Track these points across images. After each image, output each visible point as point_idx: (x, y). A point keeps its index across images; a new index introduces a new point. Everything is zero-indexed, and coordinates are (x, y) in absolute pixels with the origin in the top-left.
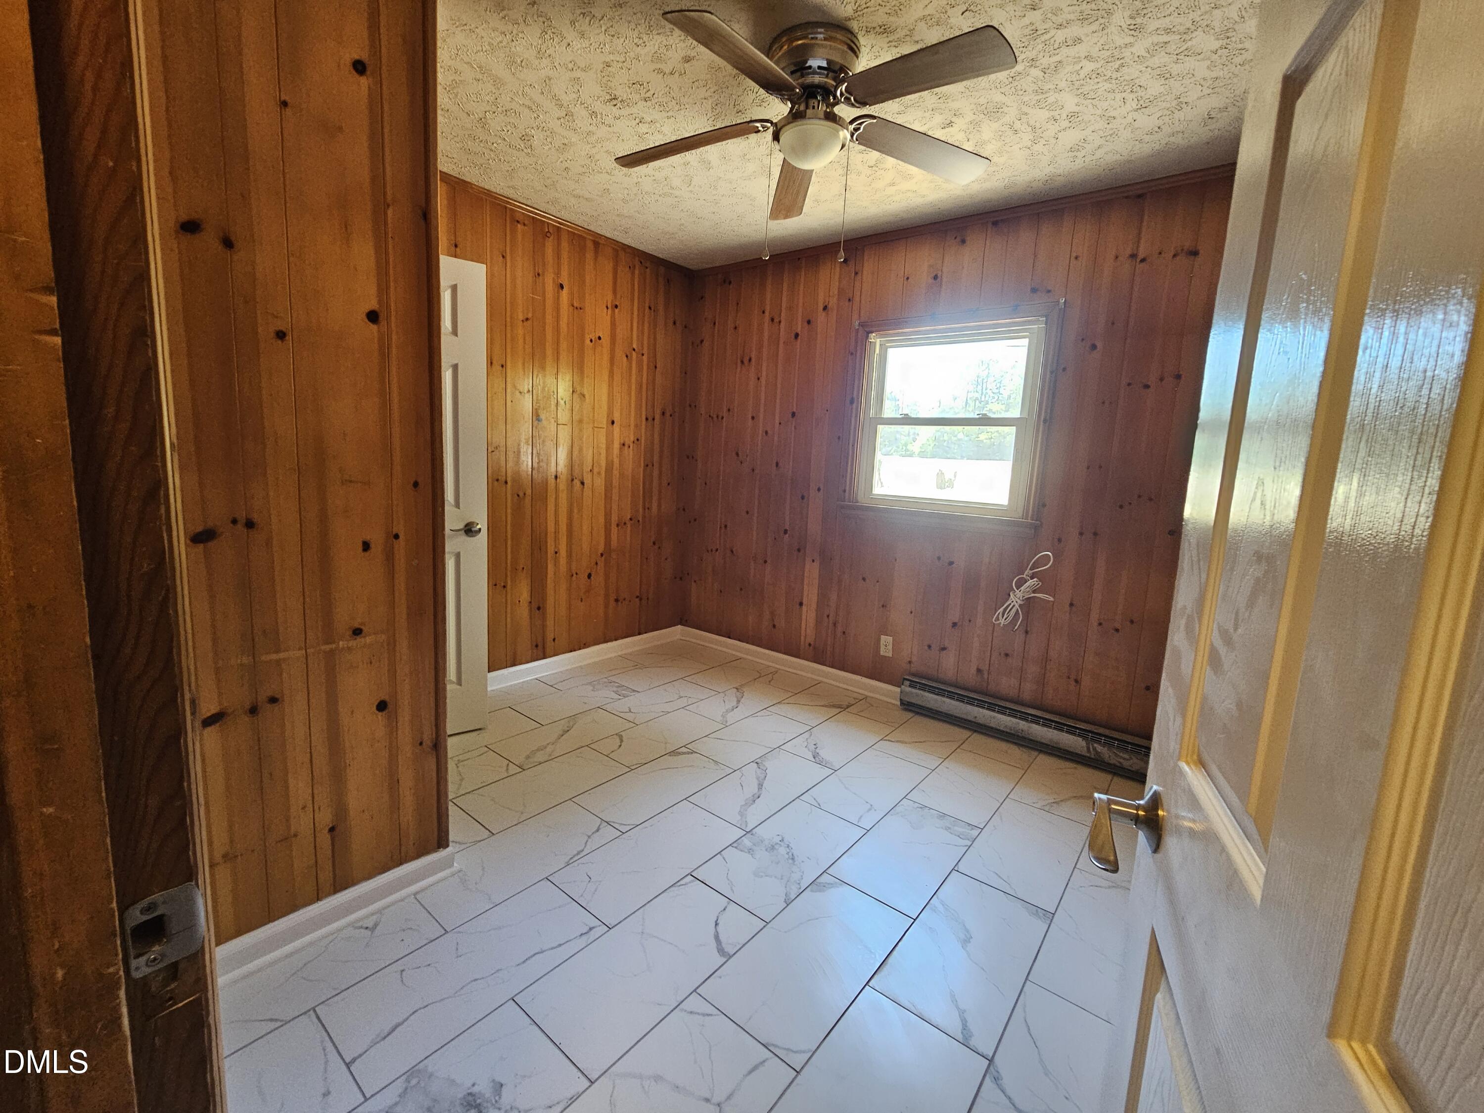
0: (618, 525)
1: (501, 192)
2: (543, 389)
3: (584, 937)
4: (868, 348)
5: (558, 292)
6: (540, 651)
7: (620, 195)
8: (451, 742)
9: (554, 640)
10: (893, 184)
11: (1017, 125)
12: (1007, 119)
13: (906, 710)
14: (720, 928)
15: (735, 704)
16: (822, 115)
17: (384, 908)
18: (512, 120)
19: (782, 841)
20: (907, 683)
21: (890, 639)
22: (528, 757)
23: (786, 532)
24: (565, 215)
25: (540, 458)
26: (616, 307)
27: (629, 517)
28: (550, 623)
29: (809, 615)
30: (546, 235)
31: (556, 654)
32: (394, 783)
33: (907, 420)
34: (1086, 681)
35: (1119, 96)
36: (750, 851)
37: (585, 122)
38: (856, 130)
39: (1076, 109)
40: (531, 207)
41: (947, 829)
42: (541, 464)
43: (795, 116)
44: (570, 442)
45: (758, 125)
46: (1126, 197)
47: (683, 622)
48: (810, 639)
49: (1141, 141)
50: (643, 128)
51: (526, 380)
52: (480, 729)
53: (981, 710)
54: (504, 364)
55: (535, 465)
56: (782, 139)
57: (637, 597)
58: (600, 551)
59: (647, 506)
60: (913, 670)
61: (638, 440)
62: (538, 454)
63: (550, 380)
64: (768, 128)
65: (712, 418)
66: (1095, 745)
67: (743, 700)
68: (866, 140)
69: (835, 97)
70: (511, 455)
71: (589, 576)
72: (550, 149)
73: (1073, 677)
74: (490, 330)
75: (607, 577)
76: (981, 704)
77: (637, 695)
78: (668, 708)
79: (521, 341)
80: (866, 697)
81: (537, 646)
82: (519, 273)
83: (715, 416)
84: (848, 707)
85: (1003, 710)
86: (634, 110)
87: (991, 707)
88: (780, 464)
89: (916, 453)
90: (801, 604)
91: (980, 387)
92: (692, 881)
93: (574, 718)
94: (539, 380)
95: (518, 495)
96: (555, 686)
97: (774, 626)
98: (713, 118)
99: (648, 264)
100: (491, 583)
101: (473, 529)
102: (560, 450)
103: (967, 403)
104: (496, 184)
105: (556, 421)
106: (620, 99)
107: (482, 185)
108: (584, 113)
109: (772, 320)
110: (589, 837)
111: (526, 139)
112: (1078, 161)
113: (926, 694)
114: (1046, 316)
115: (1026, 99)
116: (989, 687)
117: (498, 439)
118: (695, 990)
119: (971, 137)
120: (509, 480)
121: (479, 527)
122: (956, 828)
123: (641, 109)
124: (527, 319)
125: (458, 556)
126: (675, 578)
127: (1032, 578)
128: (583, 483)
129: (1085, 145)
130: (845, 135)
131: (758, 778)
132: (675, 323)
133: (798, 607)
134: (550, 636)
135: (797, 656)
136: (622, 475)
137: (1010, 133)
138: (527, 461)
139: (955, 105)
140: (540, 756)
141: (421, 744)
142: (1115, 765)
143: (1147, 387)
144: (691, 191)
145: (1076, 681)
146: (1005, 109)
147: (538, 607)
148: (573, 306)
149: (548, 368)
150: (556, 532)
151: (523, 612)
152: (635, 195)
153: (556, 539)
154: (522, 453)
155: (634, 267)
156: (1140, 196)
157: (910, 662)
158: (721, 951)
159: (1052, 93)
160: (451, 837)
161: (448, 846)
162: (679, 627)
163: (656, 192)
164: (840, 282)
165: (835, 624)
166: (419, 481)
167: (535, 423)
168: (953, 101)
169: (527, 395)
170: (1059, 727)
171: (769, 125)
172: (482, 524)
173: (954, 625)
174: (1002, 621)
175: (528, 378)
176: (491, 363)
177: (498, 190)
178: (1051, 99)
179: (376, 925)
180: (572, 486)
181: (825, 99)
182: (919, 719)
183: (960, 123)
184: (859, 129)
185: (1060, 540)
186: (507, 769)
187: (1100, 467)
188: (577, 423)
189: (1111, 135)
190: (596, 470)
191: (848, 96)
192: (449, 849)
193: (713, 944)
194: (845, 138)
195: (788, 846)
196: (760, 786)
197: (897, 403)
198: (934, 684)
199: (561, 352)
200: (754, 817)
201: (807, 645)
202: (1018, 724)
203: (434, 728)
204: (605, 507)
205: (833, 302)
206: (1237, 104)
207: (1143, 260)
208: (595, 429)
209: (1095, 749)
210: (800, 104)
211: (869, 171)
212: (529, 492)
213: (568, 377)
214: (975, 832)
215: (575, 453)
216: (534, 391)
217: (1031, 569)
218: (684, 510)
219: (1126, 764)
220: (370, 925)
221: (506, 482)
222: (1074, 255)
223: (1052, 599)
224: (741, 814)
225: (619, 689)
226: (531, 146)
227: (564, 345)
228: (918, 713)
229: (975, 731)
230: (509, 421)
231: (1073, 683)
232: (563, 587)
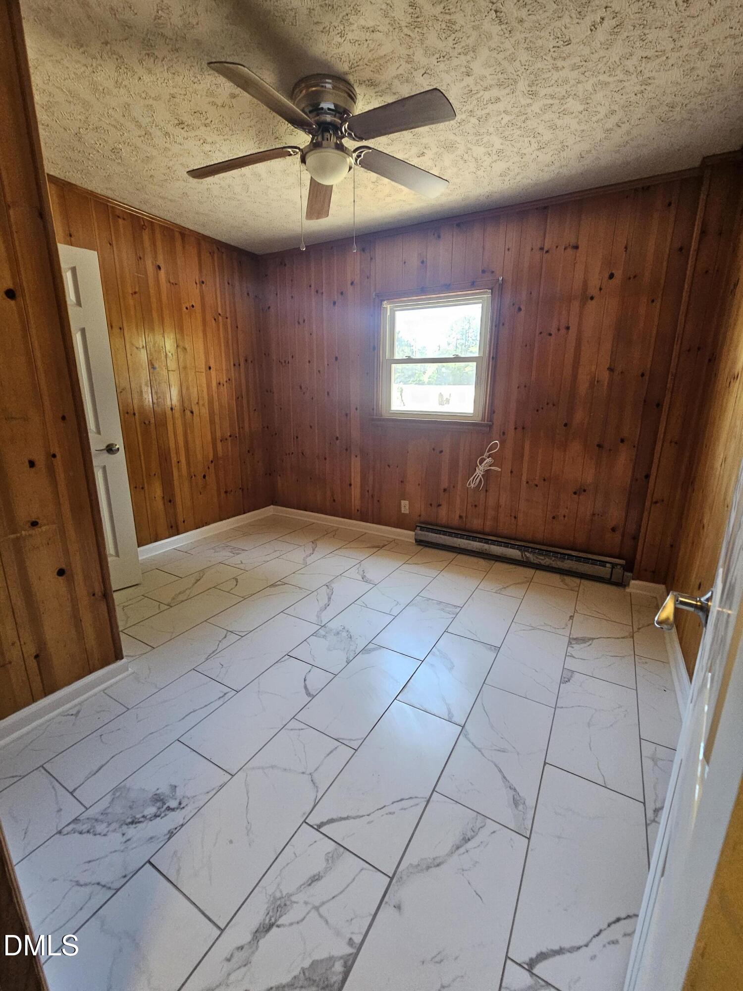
0: (221, 441)
1: (102, 193)
2: (154, 347)
3: (222, 699)
4: (382, 311)
5: (157, 272)
6: (175, 530)
7: (196, 198)
8: (115, 595)
9: (184, 522)
10: (389, 195)
11: (466, 157)
12: (459, 152)
13: (418, 545)
14: (307, 682)
15: (311, 552)
16: (333, 145)
17: (82, 702)
18: (103, 136)
19: (344, 628)
20: (418, 528)
21: (407, 502)
22: (173, 599)
23: (337, 438)
24: (155, 212)
25: (158, 395)
26: (203, 282)
27: (229, 434)
28: (179, 509)
29: (356, 492)
30: (143, 228)
31: (186, 531)
32: (77, 621)
33: (409, 360)
34: (521, 516)
35: (526, 140)
36: (324, 637)
37: (161, 140)
38: (359, 156)
39: (501, 147)
40: (127, 205)
41: (442, 610)
42: (159, 400)
43: (315, 146)
44: (179, 383)
45: (290, 150)
46: (537, 209)
47: (274, 502)
48: (358, 507)
49: (542, 171)
50: (207, 147)
51: (140, 338)
52: (137, 585)
53: (462, 540)
54: (121, 326)
55: (155, 401)
56: (308, 161)
57: (240, 488)
58: (211, 459)
59: (241, 426)
60: (422, 519)
61: (229, 380)
62: (156, 393)
63: (159, 338)
64: (297, 153)
65: (282, 363)
66: (526, 553)
67: (316, 549)
68: (367, 164)
69: (342, 133)
70: (135, 396)
71: (204, 477)
72: (136, 160)
73: (513, 515)
74: (107, 302)
75: (217, 476)
76: (462, 537)
77: (246, 553)
78: (268, 558)
79: (132, 309)
80: (395, 540)
81: (172, 527)
82: (124, 256)
83: (283, 362)
84: (383, 546)
85: (474, 539)
86: (198, 133)
87: (468, 538)
88: (330, 394)
89: (426, 383)
90: (350, 485)
91: (464, 336)
92: (288, 659)
93: (203, 571)
94: (150, 338)
95: (145, 423)
96: (188, 552)
97: (334, 500)
98: (258, 142)
99: (223, 250)
100: (132, 487)
101: (113, 449)
102: (173, 389)
103: (456, 347)
104: (96, 185)
105: (167, 368)
106: (186, 124)
107: (85, 186)
108: (159, 133)
109: (317, 292)
110: (220, 642)
111: (116, 151)
112: (506, 183)
113: (430, 534)
114: (492, 289)
115: (469, 138)
116: (467, 527)
117: (124, 383)
118: (293, 718)
119: (437, 163)
120: (136, 412)
121: (117, 447)
122: (447, 609)
123: (202, 132)
124: (135, 293)
125: (104, 468)
126: (266, 474)
127: (488, 458)
128: (192, 412)
129: (510, 172)
130: (350, 160)
131: (328, 594)
132: (248, 294)
133: (349, 487)
134: (181, 519)
135: (350, 518)
136: (221, 406)
137: (462, 162)
138: (148, 398)
139: (424, 141)
140: (181, 598)
141: (94, 595)
142: (537, 564)
143: (550, 335)
144: (249, 196)
145: (515, 517)
146: (457, 145)
147: (169, 500)
148: (170, 282)
149: (156, 328)
150: (177, 448)
151: (159, 505)
152: (208, 198)
153: (177, 453)
154: (144, 393)
155: (214, 253)
156: (545, 208)
157: (420, 516)
158: (308, 694)
159: (485, 135)
160: (125, 653)
161: (123, 658)
162: (272, 506)
163: (223, 196)
164: (361, 265)
165: (372, 497)
166: (65, 415)
167: (151, 370)
168: (423, 137)
169: (142, 350)
170: (506, 545)
171: (298, 150)
172: (120, 444)
173: (445, 490)
174: (472, 486)
175: (142, 337)
176: (111, 326)
177: (99, 191)
178: (485, 140)
179: (78, 712)
180: (184, 415)
181: (335, 133)
182: (427, 549)
183: (429, 154)
184: (360, 156)
185: (504, 433)
186: (159, 608)
187: (525, 386)
188: (183, 369)
189: (524, 166)
190: (201, 402)
191: (350, 132)
192: (123, 660)
193: (304, 691)
194: (351, 163)
195: (348, 631)
196: (329, 599)
197: (412, 348)
198: (435, 528)
199: (165, 316)
200: (326, 616)
201: (356, 511)
202: (484, 546)
203: (102, 585)
204: (211, 429)
205: (357, 280)
206: (596, 148)
207: (547, 252)
208: (197, 373)
209: (525, 555)
210: (317, 136)
211: (372, 186)
212: (153, 421)
213: (172, 336)
214: (458, 609)
215: (184, 392)
216: (147, 347)
217: (488, 452)
218: (268, 427)
219: (542, 562)
220: (74, 713)
221: (134, 414)
222: (507, 247)
223: (500, 470)
224: (318, 617)
225: (233, 550)
226: (121, 157)
227: (166, 312)
228: (426, 546)
229: (459, 553)
230: (130, 369)
231: (513, 519)
232: (186, 484)
